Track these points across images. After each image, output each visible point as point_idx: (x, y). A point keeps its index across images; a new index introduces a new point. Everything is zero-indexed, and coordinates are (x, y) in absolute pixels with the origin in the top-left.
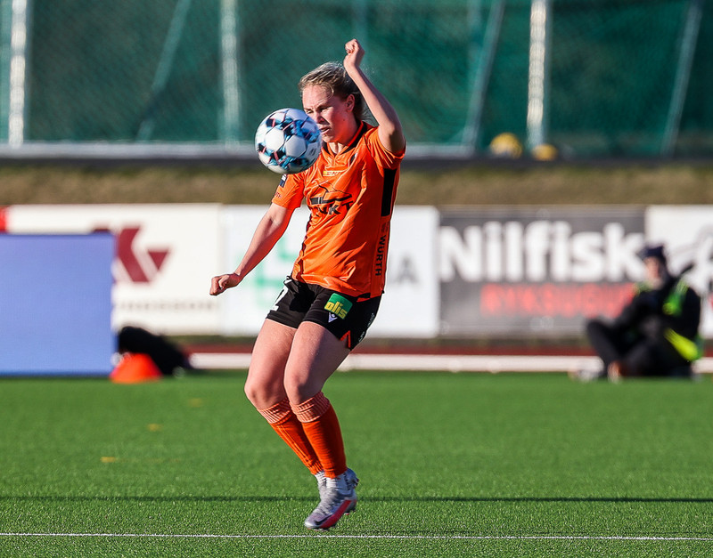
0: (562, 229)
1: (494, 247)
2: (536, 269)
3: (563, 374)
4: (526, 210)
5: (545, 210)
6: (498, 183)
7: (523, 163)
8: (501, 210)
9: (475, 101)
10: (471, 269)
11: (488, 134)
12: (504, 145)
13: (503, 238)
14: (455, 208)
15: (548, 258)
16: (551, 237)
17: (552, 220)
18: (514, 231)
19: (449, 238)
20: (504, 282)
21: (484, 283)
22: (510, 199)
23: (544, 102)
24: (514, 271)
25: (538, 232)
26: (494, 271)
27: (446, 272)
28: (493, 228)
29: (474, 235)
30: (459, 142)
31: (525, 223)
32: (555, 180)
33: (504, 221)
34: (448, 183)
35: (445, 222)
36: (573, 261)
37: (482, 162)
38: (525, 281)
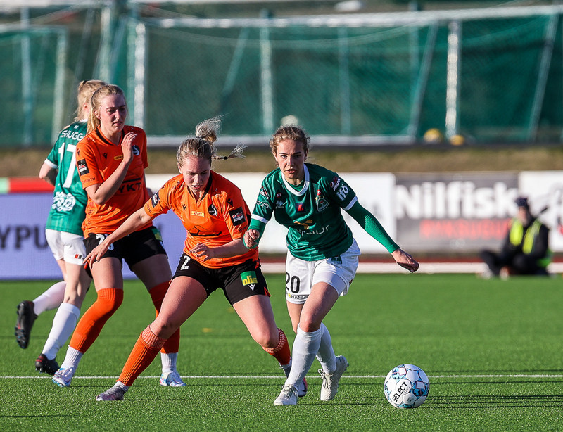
0: (469, 186)
1: (428, 198)
2: (454, 211)
3: (473, 275)
4: (447, 174)
5: (458, 175)
6: (429, 159)
7: (443, 146)
8: (432, 175)
9: (414, 110)
10: (414, 211)
11: (423, 129)
12: (432, 136)
13: (433, 192)
14: (405, 174)
15: (461, 204)
16: (463, 192)
17: (463, 181)
18: (440, 187)
19: (401, 192)
20: (434, 219)
21: (422, 220)
22: (437, 168)
23: (457, 110)
24: (440, 211)
25: (455, 188)
26: (428, 212)
27: (400, 213)
28: (427, 186)
29: (416, 190)
30: (406, 134)
31: (447, 183)
32: (463, 157)
33: (434, 182)
34: (400, 159)
35: (399, 182)
36: (476, 205)
37: (419, 146)
38: (447, 218)
